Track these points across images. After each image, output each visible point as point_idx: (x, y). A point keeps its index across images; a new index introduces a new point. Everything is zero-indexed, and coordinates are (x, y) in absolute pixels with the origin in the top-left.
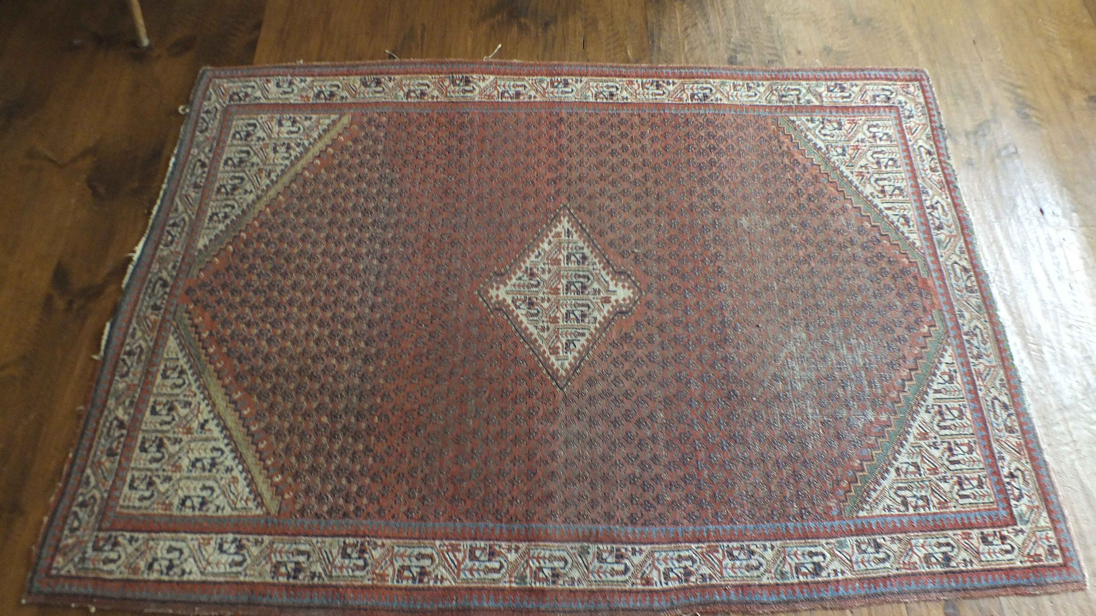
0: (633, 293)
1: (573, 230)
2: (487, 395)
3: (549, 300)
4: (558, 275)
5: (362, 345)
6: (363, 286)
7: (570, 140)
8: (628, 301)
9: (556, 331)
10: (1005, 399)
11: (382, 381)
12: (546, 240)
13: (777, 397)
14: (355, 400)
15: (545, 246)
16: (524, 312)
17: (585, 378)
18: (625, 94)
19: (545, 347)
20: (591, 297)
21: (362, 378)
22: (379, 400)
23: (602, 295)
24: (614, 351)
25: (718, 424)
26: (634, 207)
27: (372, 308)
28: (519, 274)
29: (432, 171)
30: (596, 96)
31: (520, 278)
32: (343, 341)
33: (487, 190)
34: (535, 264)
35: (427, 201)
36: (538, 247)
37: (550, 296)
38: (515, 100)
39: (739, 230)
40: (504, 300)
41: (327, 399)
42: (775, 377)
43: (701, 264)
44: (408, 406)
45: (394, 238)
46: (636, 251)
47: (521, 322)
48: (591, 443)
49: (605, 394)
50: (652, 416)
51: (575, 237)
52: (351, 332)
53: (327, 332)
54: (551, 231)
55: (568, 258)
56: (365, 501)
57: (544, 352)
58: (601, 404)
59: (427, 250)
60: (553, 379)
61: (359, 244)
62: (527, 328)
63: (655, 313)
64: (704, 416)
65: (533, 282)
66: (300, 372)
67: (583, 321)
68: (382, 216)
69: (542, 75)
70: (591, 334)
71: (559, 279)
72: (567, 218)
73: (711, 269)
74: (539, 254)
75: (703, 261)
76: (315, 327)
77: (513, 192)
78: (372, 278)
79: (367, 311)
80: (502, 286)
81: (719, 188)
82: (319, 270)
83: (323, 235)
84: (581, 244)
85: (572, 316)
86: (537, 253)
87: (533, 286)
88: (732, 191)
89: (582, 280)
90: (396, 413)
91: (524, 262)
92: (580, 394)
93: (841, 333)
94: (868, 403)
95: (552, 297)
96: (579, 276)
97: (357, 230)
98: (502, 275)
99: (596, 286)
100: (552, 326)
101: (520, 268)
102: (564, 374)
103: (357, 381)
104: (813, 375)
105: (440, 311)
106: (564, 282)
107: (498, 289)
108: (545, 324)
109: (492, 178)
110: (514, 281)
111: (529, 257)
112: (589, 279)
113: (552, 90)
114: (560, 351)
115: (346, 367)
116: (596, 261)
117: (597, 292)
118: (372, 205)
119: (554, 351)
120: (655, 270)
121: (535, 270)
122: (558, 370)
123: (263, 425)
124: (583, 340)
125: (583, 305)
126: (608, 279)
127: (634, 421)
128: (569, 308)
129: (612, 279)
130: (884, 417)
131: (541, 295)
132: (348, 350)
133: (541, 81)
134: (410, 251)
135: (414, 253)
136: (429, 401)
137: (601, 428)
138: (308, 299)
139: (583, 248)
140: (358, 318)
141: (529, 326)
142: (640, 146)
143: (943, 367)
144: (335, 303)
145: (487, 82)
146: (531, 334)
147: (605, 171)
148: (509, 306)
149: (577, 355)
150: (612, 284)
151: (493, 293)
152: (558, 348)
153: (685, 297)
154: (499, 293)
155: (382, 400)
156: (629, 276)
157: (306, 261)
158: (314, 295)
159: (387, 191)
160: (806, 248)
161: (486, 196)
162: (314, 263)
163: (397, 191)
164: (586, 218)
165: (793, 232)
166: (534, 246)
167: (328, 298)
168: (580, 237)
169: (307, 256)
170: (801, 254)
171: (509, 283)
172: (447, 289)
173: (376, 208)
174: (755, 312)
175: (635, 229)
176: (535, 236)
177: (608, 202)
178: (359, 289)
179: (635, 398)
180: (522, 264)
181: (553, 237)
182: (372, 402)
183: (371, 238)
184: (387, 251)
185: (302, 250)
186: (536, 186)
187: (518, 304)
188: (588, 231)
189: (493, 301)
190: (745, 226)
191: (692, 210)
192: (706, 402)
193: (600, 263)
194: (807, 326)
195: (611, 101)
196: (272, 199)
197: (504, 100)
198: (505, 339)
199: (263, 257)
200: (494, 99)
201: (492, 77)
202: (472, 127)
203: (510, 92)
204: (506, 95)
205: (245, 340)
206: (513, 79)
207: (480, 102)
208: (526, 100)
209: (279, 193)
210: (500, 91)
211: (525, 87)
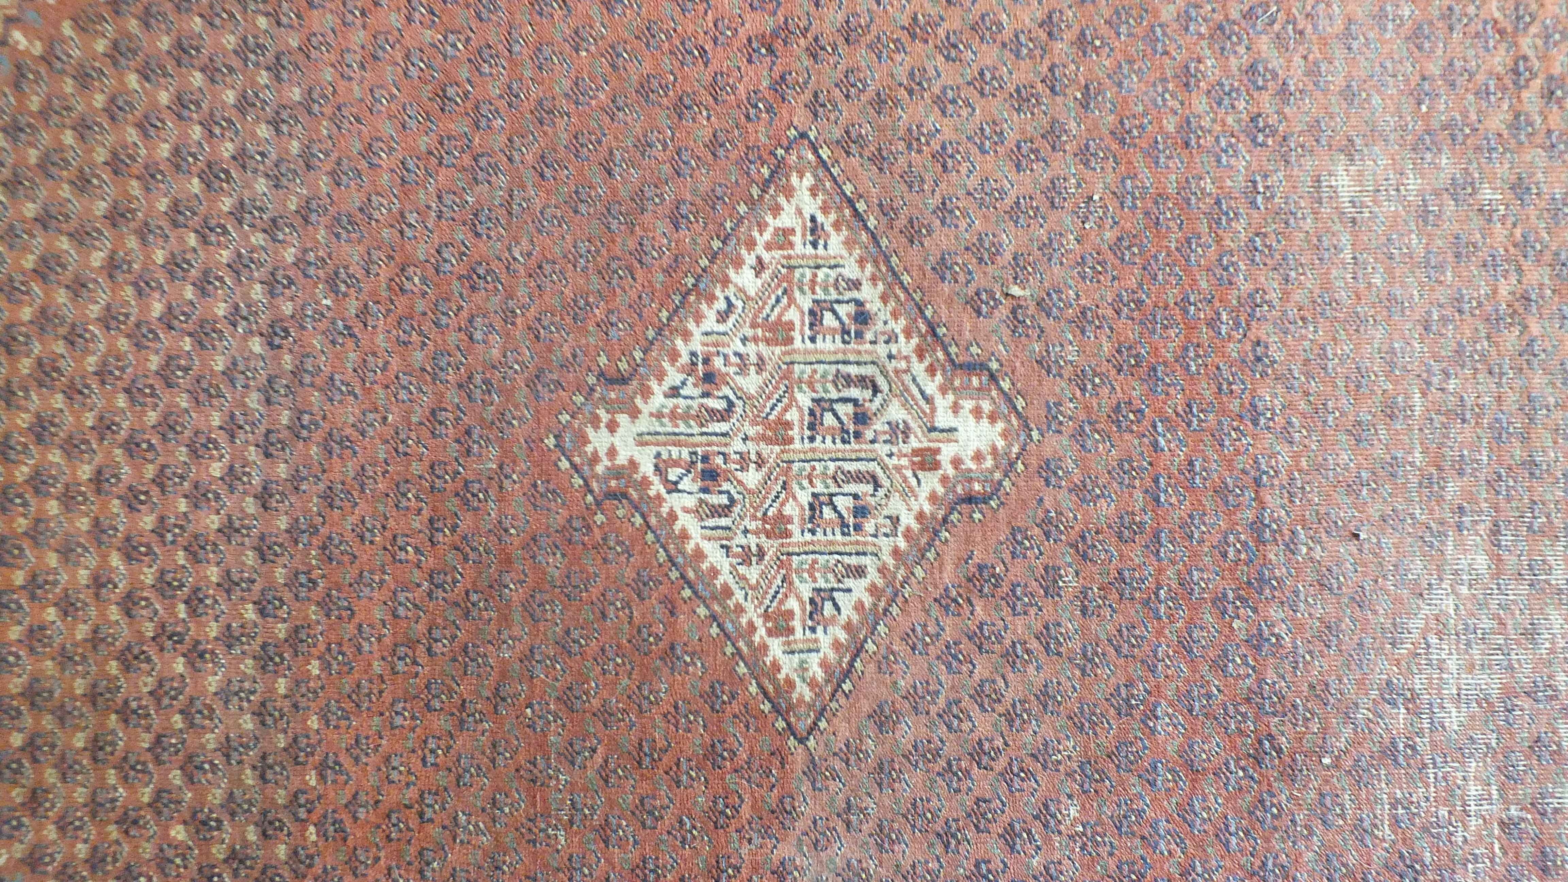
0: (1005, 435)
1: (826, 221)
2: (599, 759)
3: (760, 463)
5: (250, 613)
6: (231, 429)
8: (989, 463)
9: (783, 561)
11: (314, 723)
12: (750, 259)
13: (1390, 754)
14: (249, 778)
15: (747, 279)
16: (690, 502)
17: (866, 706)
19: (752, 614)
20: (882, 449)
21: (261, 713)
22: (312, 779)
23: (914, 443)
24: (948, 622)
25: (1221, 834)
26: (1011, 136)
27: (264, 498)
28: (674, 377)
29: (395, 20)
31: (674, 392)
32: (195, 601)
33: (566, 84)
34: (716, 341)
35: (388, 129)
36: (726, 282)
37: (766, 449)
39: (1326, 210)
40: (633, 465)
41: (176, 777)
42: (1390, 694)
43: (1205, 333)
44: (391, 797)
45: (301, 262)
46: (1016, 290)
47: (684, 536)
49: (921, 753)
50: (1046, 815)
51: (836, 242)
52: (213, 573)
53: (149, 576)
54: (762, 226)
55: (815, 318)
57: (752, 627)
58: (911, 783)
59: (401, 302)
60: (776, 709)
61: (203, 286)
62: (699, 555)
63: (1067, 501)
64: (1187, 813)
65: (712, 403)
66: (93, 697)
67: (858, 528)
68: (261, 185)
70: (882, 570)
71: (788, 389)
72: (809, 180)
73: (1233, 349)
74: (730, 306)
75: (1213, 323)
76: (115, 560)
77: (644, 89)
78: (254, 400)
79: (251, 506)
80: (623, 419)
81: (1276, 62)
82: (102, 374)
83: (97, 258)
84: (851, 271)
85: (828, 513)
86: (721, 305)
87: (713, 414)
88: (1313, 72)
89: (854, 392)
90: (362, 814)
91: (686, 335)
92: (851, 753)
95: (771, 452)
96: (849, 381)
97: (192, 240)
98: (623, 380)
99: (896, 412)
100: (771, 546)
101: (674, 356)
102: (808, 695)
103: (248, 723)
104: (1492, 685)
105: (453, 504)
106: (804, 399)
107: (612, 427)
108: (753, 541)
109: (577, 41)
110: (658, 400)
111: (699, 318)
112: (876, 390)
114: (797, 624)
115: (213, 683)
116: (898, 326)
117: (897, 432)
118: (228, 149)
119: (781, 624)
120: (1071, 353)
121: (718, 363)
122: (790, 684)
124: (859, 588)
125: (859, 477)
126: (931, 387)
127: (997, 829)
128: (820, 488)
129: (943, 390)
131: (737, 445)
132: (213, 630)
134: (352, 307)
135: (364, 312)
136: (442, 779)
137: (908, 850)
138: (85, 472)
139: (856, 285)
140: (228, 530)
141: (708, 547)
144: (160, 481)
146: (714, 572)
148: (645, 483)
149: (843, 636)
150: (943, 403)
151: (599, 440)
152: (790, 614)
153: (1155, 445)
154: (617, 441)
155: (322, 777)
156: (993, 377)
157: (60, 347)
158: (98, 459)
159: (266, 95)
160: (1519, 270)
161: (564, 105)
162: (87, 352)
163: (296, 94)
164: (868, 176)
165: (1486, 214)
166: (714, 280)
167: (137, 468)
168: (849, 244)
169: (63, 331)
170: (1504, 291)
171: (646, 409)
172: (468, 433)
173: (241, 157)
174: (1351, 490)
175: (1015, 212)
176: (716, 244)
177: (933, 120)
178: (222, 438)
179: (1001, 763)
180: (679, 342)
181: (768, 247)
182: (295, 784)
183: (237, 266)
184: (288, 308)
185: (43, 311)
186: (714, 66)
187: (672, 476)
188: (872, 223)
189: (600, 469)
190: (1345, 196)
191: (1187, 144)
192: (1194, 772)
193: (908, 335)
194: (1495, 531)
198: (641, 589)
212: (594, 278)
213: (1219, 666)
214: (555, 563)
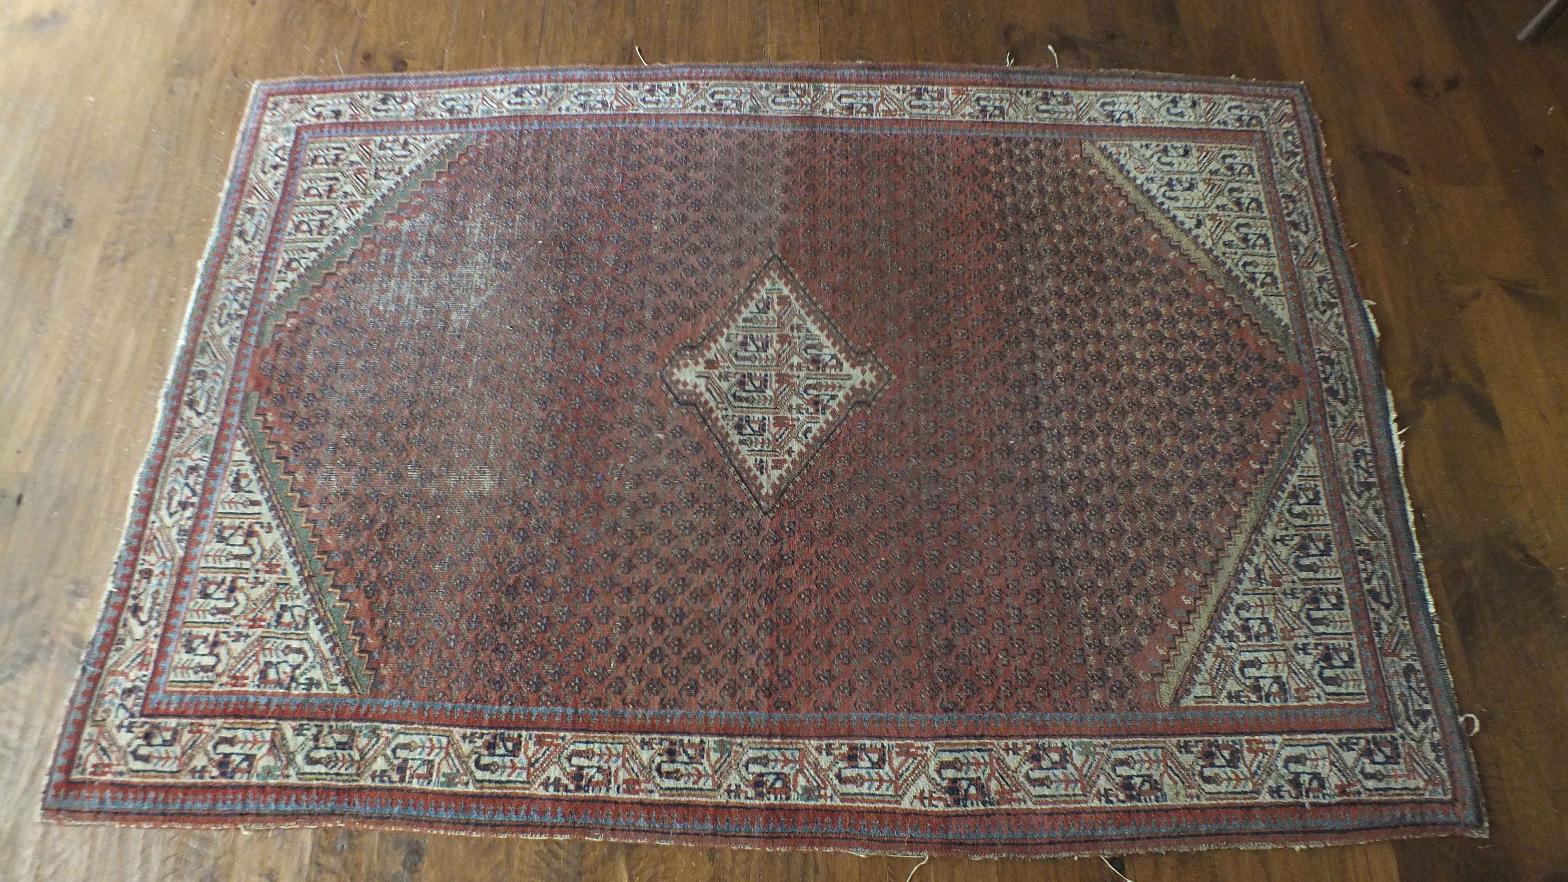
0: (673, 374)
1: (755, 472)
2: (867, 251)
3: (791, 366)
4: (777, 402)
5: (1035, 310)
6: (1054, 387)
7: (753, 646)
8: (681, 363)
9: (781, 326)
10: (237, 242)
11: (1000, 267)
12: (794, 455)
13: (512, 245)
14: (1028, 246)
15: (796, 447)
16: (826, 351)
17: (746, 268)
18: (645, 755)
19: (796, 305)
20: (732, 370)
21: (1025, 271)
22: (999, 245)
23: (717, 372)
24: (706, 299)
25: (591, 218)
26: (657, 510)
27: (1034, 357)
28: (833, 404)
29: (988, 582)
30: (701, 750)
31: (833, 397)
32: (1063, 315)
33: (892, 544)
34: (812, 419)
35: (987, 525)
36: (807, 445)
37: (789, 372)
38: (858, 742)
39: (499, 469)
40: (853, 366)
41: (1062, 247)
42: (507, 267)
43: (570, 414)
44: (962, 239)
45: (1028, 461)
46: (661, 436)
47: (828, 337)
48: (742, 201)
49: (722, 250)
50: (668, 227)
51: (751, 462)
52: (1055, 326)
53: (1086, 326)
54: (788, 470)
55: (762, 428)
56: (991, 151)
57: (797, 299)
58: (727, 239)
59: (973, 441)
60: (786, 268)
61: (1078, 451)
62: (821, 329)
63: (646, 346)
64: (606, 225)
65: (815, 392)
66: (1105, 278)
67: (745, 337)
68: (1053, 499)
69: (807, 809)
70: (735, 320)
71: (776, 397)
72: (763, 492)
73: (557, 407)
74: (805, 435)
75: (565, 418)
76: (1104, 332)
77: (850, 539)
78: (1045, 399)
79: (1040, 353)
80: (858, 386)
81: (512, 543)
82: (1124, 411)
83: (1135, 466)
84: (744, 449)
85: (760, 344)
86: (810, 435)
87: (814, 387)
88: (493, 537)
89: (744, 394)
90: (975, 233)
91: (827, 422)
92: (754, 251)
93: (404, 318)
94: (403, 238)
95: (786, 370)
96: (747, 400)
97: (1087, 473)
98: (859, 403)
99: (724, 385)
100: (787, 331)
101: (833, 413)
102: (772, 273)
103: (1031, 267)
104: (460, 269)
105: (940, 352)
106: (769, 393)
107: (863, 383)
108: (796, 334)
109: (887, 566)
110: (841, 394)
111: (821, 430)
112: (734, 396)
113: (786, 770)
114: (776, 300)
115: (1049, 283)
116: (721, 422)
117: (725, 377)
118: (1074, 517)
119: (783, 300)
120: (637, 408)
121: (811, 410)
122: (780, 277)
123: (1130, 223)
124: (746, 313)
125: (744, 359)
126: (707, 395)
127: (690, 222)
128: (763, 355)
129: (701, 394)
130: (392, 224)
131: (802, 374)
132: (1052, 303)
133: (808, 792)
134: (998, 440)
135: (992, 435)
136: (939, 245)
137: (728, 216)
138: (1125, 370)
139: (741, 442)
140: (1050, 344)
141: (818, 332)
142: (631, 632)
143: (291, 276)
144: (1087, 365)
145: (914, 791)
146: (814, 322)
147: (700, 580)
148: (847, 359)
149: (755, 295)
150: (702, 388)
151: (870, 377)
152: (779, 304)
153: (601, 367)
154: (861, 377)
155: (994, 246)
156: (676, 399)
157: (1148, 425)
158: (1119, 375)
159: (1056, 544)
160: (408, 438)
161: (893, 533)
162: (1134, 422)
163: (1040, 544)
164: (733, 492)
165: (418, 465)
166: (812, 446)
167: (1099, 370)
168: (744, 461)
169: (1147, 433)
170: (417, 431)
171: (847, 390)
172: (934, 382)
173: (1067, 514)
174: (509, 346)
175: (659, 473)
176: (812, 463)
177: (696, 519)
178: (1058, 382)
179: (686, 246)
180: (831, 419)
181: (785, 461)
182: (1006, 244)
183: (1062, 460)
184: (1032, 439)
185: (1160, 442)
186: (812, 551)
187: (834, 362)
188: (732, 470)
189: (869, 365)
190: (488, 477)
191: (565, 503)
192: (600, 240)
193: (717, 419)
194: (445, 328)
195: (674, 737)
196: (1236, 527)
197: (878, 744)
198: (849, 316)
199: (1212, 430)
200: (898, 746)
201: (905, 804)
202: (931, 675)
203: (869, 765)
204: (875, 757)
205: (1190, 315)
206: (864, 801)
207: (923, 739)
208: (836, 743)
209: (1230, 539)
210: (887, 767)
211: (838, 776)
212: (874, 449)
213: (583, 278)
214: (890, 327)
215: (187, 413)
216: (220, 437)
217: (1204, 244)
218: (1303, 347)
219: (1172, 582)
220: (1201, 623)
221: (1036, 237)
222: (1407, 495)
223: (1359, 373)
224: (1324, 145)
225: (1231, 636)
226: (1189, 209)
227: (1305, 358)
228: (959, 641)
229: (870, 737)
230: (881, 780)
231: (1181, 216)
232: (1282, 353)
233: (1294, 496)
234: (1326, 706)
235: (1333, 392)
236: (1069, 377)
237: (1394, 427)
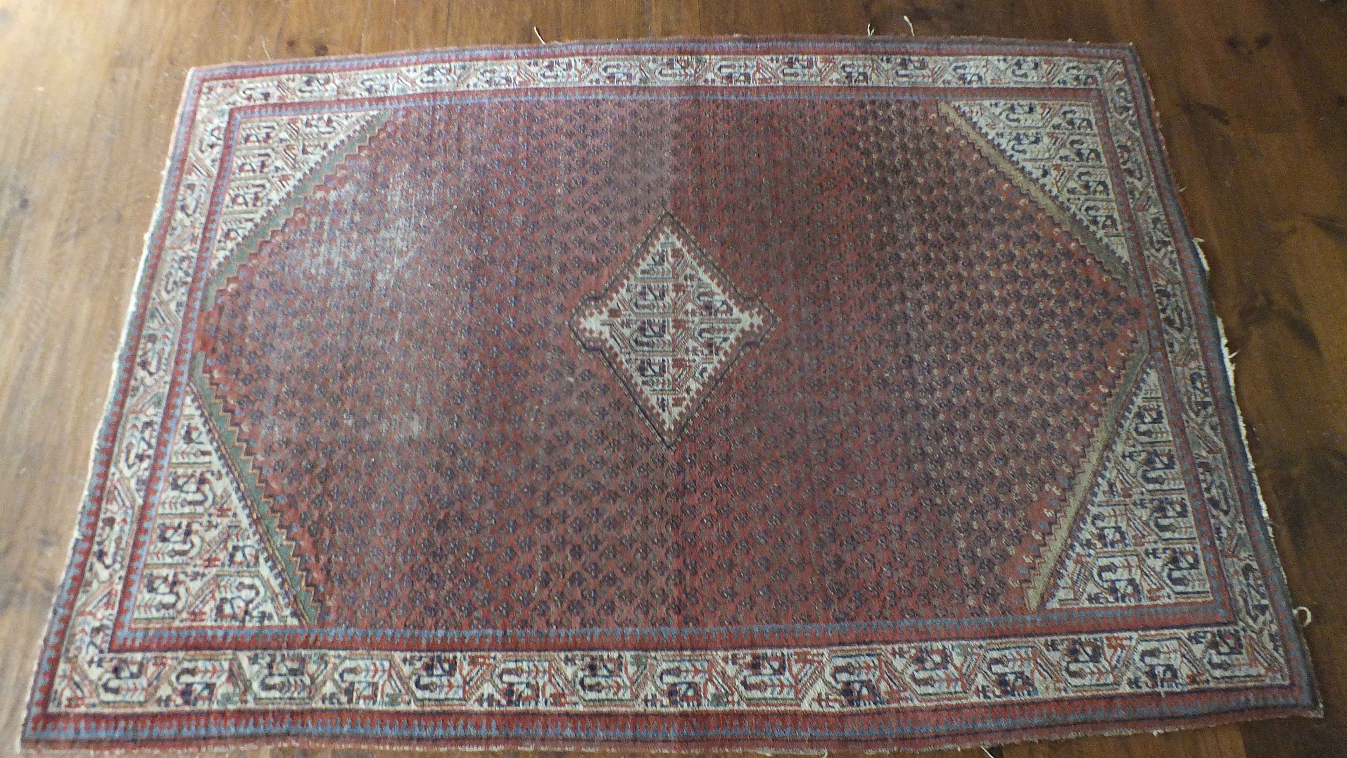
0: (580, 323)
1: (658, 409)
2: (750, 206)
3: (686, 313)
4: (674, 344)
5: (903, 255)
6: (923, 324)
7: (662, 567)
8: (587, 313)
9: (676, 276)
10: (179, 215)
11: (870, 217)
12: (693, 393)
13: (429, 210)
14: (894, 198)
15: (694, 386)
16: (717, 297)
17: (641, 225)
18: (569, 671)
19: (689, 257)
20: (633, 317)
21: (893, 220)
22: (867, 197)
23: (619, 320)
24: (607, 254)
26: (571, 447)
27: (903, 298)
28: (726, 346)
29: (871, 503)
30: (620, 664)
31: (725, 340)
32: (928, 259)
33: (783, 471)
34: (707, 360)
35: (868, 451)
36: (703, 384)
37: (685, 318)
38: (760, 652)
39: (426, 415)
40: (742, 311)
41: (924, 198)
42: (426, 230)
43: (488, 363)
44: (835, 192)
45: (902, 392)
46: (572, 380)
47: (718, 285)
48: (636, 164)
49: (618, 209)
50: (570, 189)
51: (653, 401)
52: (921, 269)
53: (949, 268)
54: (687, 407)
55: (663, 369)
56: (857, 113)
57: (689, 252)
58: (623, 199)
59: (852, 375)
60: (678, 223)
61: (946, 381)
62: (712, 278)
63: (555, 299)
64: (514, 191)
65: (708, 335)
66: (964, 225)
67: (644, 287)
68: (926, 425)
69: (717, 714)
70: (634, 272)
71: (674, 341)
72: (666, 428)
73: (476, 357)
74: (701, 374)
75: (484, 366)
76: (965, 274)
77: (745, 467)
78: (914, 335)
79: (909, 294)
80: (747, 328)
81: (440, 481)
82: (986, 345)
83: (998, 393)
84: (646, 389)
85: (657, 293)
86: (706, 375)
87: (707, 331)
88: (424, 477)
89: (645, 340)
90: (846, 187)
91: (720, 362)
92: (648, 209)
93: (334, 279)
94: (331, 207)
95: (681, 316)
96: (647, 344)
97: (955, 401)
98: (748, 344)
99: (627, 332)
100: (681, 280)
101: (726, 354)
102: (665, 229)
103: (897, 216)
104: (383, 233)
105: (820, 295)
106: (667, 337)
107: (752, 326)
108: (689, 283)
109: (780, 491)
110: (732, 337)
111: (715, 369)
112: (636, 341)
113: (697, 679)
114: (670, 253)
115: (914, 230)
117: (627, 324)
118: (945, 441)
119: (677, 253)
120: (548, 355)
121: (706, 351)
122: (673, 232)
123: (984, 174)
124: (644, 266)
125: (644, 307)
126: (611, 342)
127: (589, 185)
128: (661, 303)
129: (606, 340)
130: (320, 194)
131: (697, 319)
132: (917, 249)
133: (717, 699)
134: (875, 374)
135: (869, 370)
136: (814, 199)
137: (624, 178)
138: (985, 307)
139: (644, 383)
140: (918, 285)
141: (709, 281)
142: (553, 559)
143: (230, 245)
144: (951, 303)
145: (812, 694)
146: (705, 272)
147: (611, 510)
148: (736, 305)
149: (651, 249)
150: (607, 335)
151: (758, 320)
152: (673, 257)
153: (514, 319)
154: (749, 320)
155: (864, 198)
156: (584, 346)
157: (1007, 356)
158: (980, 311)
159: (930, 466)
160: (342, 389)
161: (785, 461)
162: (995, 354)
163: (916, 466)
164: (638, 428)
165: (352, 413)
166: (709, 385)
167: (962, 308)
168: (647, 399)
169: (1008, 363)
170: (350, 382)
171: (738, 333)
172: (816, 323)
173: (939, 439)
174: (431, 302)
175: (571, 414)
176: (708, 400)
177: (607, 454)
178: (926, 320)
179: (586, 207)
180: (723, 359)
181: (684, 399)
182: (874, 196)
183: (932, 390)
184: (904, 372)
185: (1019, 371)
186: (712, 479)
187: (725, 307)
188: (637, 409)
189: (756, 309)
190: (416, 422)
191: (487, 443)
192: (510, 203)
193: (621, 363)
194: (372, 288)
195: (594, 653)
196: (1089, 446)
197: (778, 652)
198: (736, 265)
199: (1064, 359)
200: (796, 653)
201: (805, 706)
202: (824, 590)
203: (771, 672)
204: (776, 665)
205: (1041, 255)
206: (768, 704)
207: (819, 646)
208: (740, 653)
209: (1084, 456)
210: (787, 674)
211: (744, 683)
212: (764, 386)
213: (495, 239)
214: (773, 274)
215: (140, 373)
216: (172, 394)
217: (1050, 191)
218: (1142, 282)
219: (1035, 497)
220: (1062, 533)
221: (901, 189)
222: (1239, 412)
223: (1192, 305)
224: (1153, 99)
225: (1089, 544)
226: (1035, 160)
227: (1144, 291)
228: (847, 557)
229: (771, 646)
230: (782, 685)
231: (1029, 166)
232: (1125, 288)
233: (1140, 416)
234: (1176, 604)
235: (1170, 322)
236: (936, 315)
237: (1225, 351)
